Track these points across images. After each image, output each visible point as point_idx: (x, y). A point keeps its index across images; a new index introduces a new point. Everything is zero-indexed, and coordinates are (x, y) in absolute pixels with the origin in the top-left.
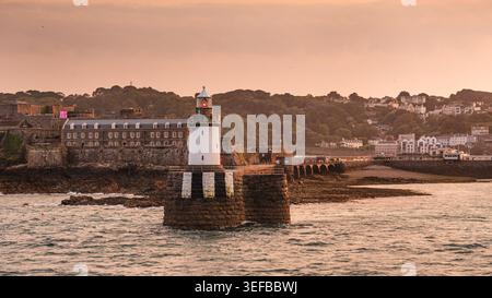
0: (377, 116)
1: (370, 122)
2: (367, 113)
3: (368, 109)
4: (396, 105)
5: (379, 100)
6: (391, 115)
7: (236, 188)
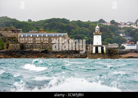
0: (125, 32)
1: (121, 35)
2: (120, 31)
3: (120, 28)
4: (134, 27)
5: (125, 24)
6: (133, 32)
7: (106, 51)
